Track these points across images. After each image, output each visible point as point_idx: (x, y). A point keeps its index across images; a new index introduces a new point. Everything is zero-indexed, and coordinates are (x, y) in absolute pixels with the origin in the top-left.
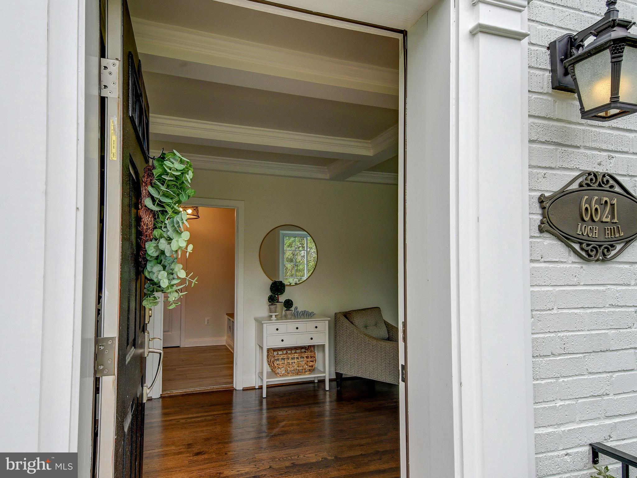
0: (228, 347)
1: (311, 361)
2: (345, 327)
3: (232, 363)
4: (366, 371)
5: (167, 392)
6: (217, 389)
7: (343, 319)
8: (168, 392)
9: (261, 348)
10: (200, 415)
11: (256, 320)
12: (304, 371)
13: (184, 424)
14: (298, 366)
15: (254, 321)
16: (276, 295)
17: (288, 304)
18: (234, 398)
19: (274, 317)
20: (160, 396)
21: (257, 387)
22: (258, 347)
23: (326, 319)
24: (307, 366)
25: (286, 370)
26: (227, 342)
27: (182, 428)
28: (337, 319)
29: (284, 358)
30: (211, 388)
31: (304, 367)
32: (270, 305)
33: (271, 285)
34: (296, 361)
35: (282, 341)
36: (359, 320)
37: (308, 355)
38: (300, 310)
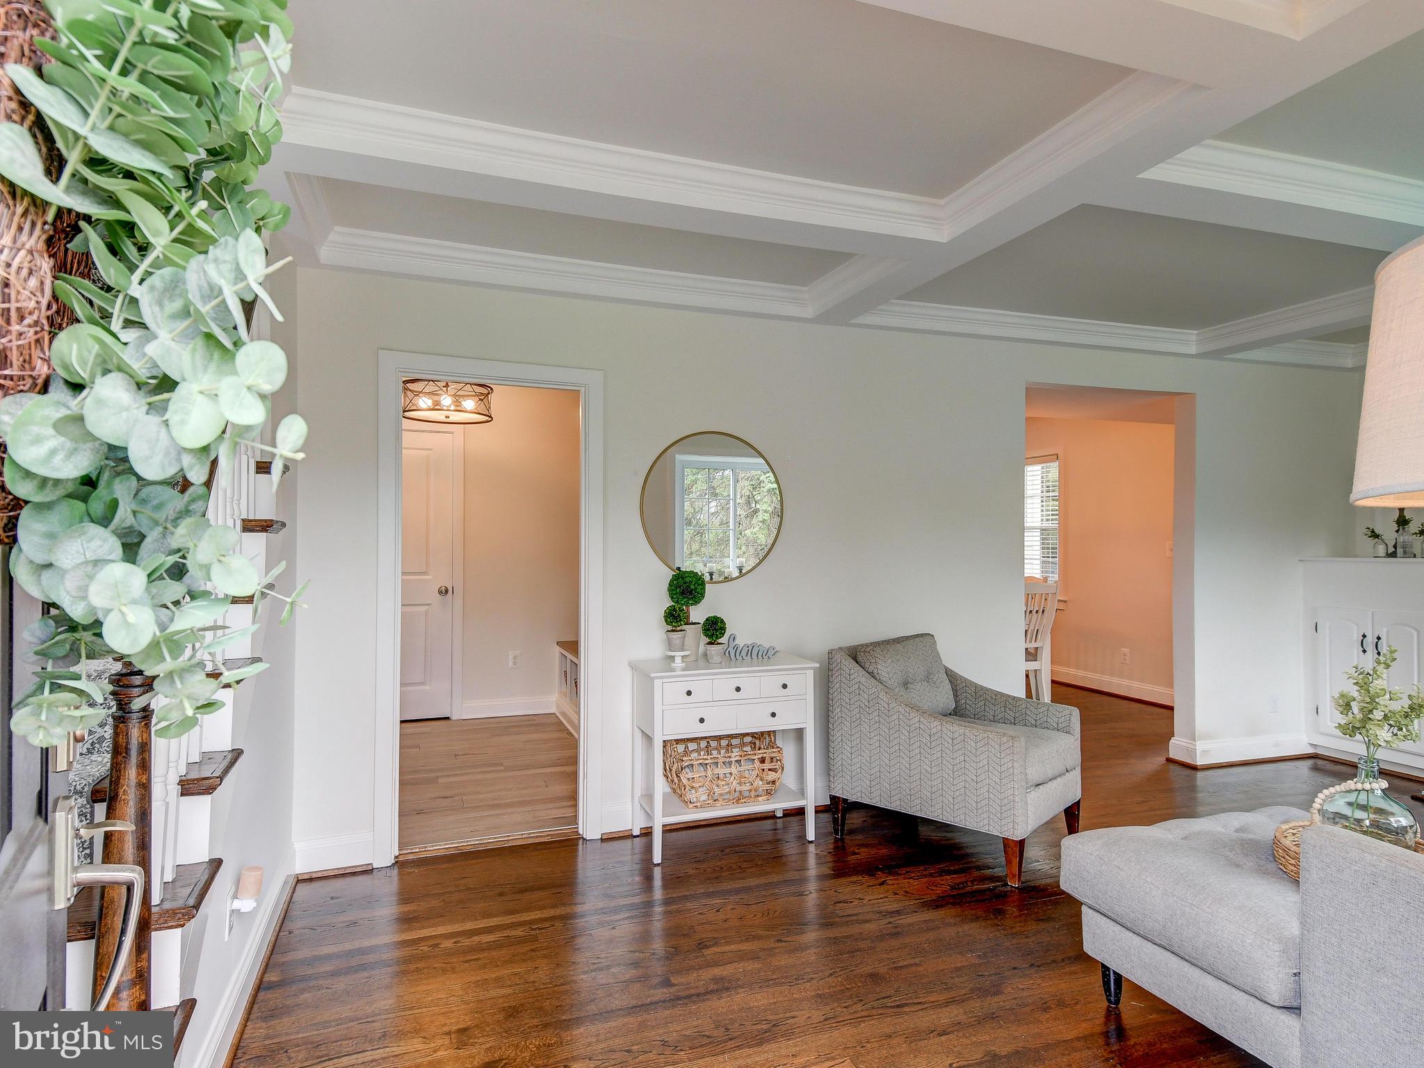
0: (561, 718)
1: (769, 770)
2: (857, 686)
3: (574, 760)
4: (913, 798)
5: (412, 849)
6: (537, 837)
7: (849, 664)
8: (416, 848)
9: (648, 739)
10: (493, 922)
11: (633, 666)
12: (753, 794)
13: (450, 953)
14: (740, 784)
15: (628, 669)
16: (682, 605)
17: (714, 628)
18: (580, 865)
19: (678, 660)
20: (393, 861)
21: (636, 832)
22: (638, 735)
23: (807, 666)
24: (761, 783)
25: (711, 793)
26: (558, 706)
27: (444, 971)
28: (835, 665)
29: (706, 764)
30: (524, 836)
31: (755, 785)
32: (668, 631)
33: (671, 581)
34: (734, 770)
35: (702, 720)
36: (887, 668)
37: (764, 755)
38: (741, 642)
